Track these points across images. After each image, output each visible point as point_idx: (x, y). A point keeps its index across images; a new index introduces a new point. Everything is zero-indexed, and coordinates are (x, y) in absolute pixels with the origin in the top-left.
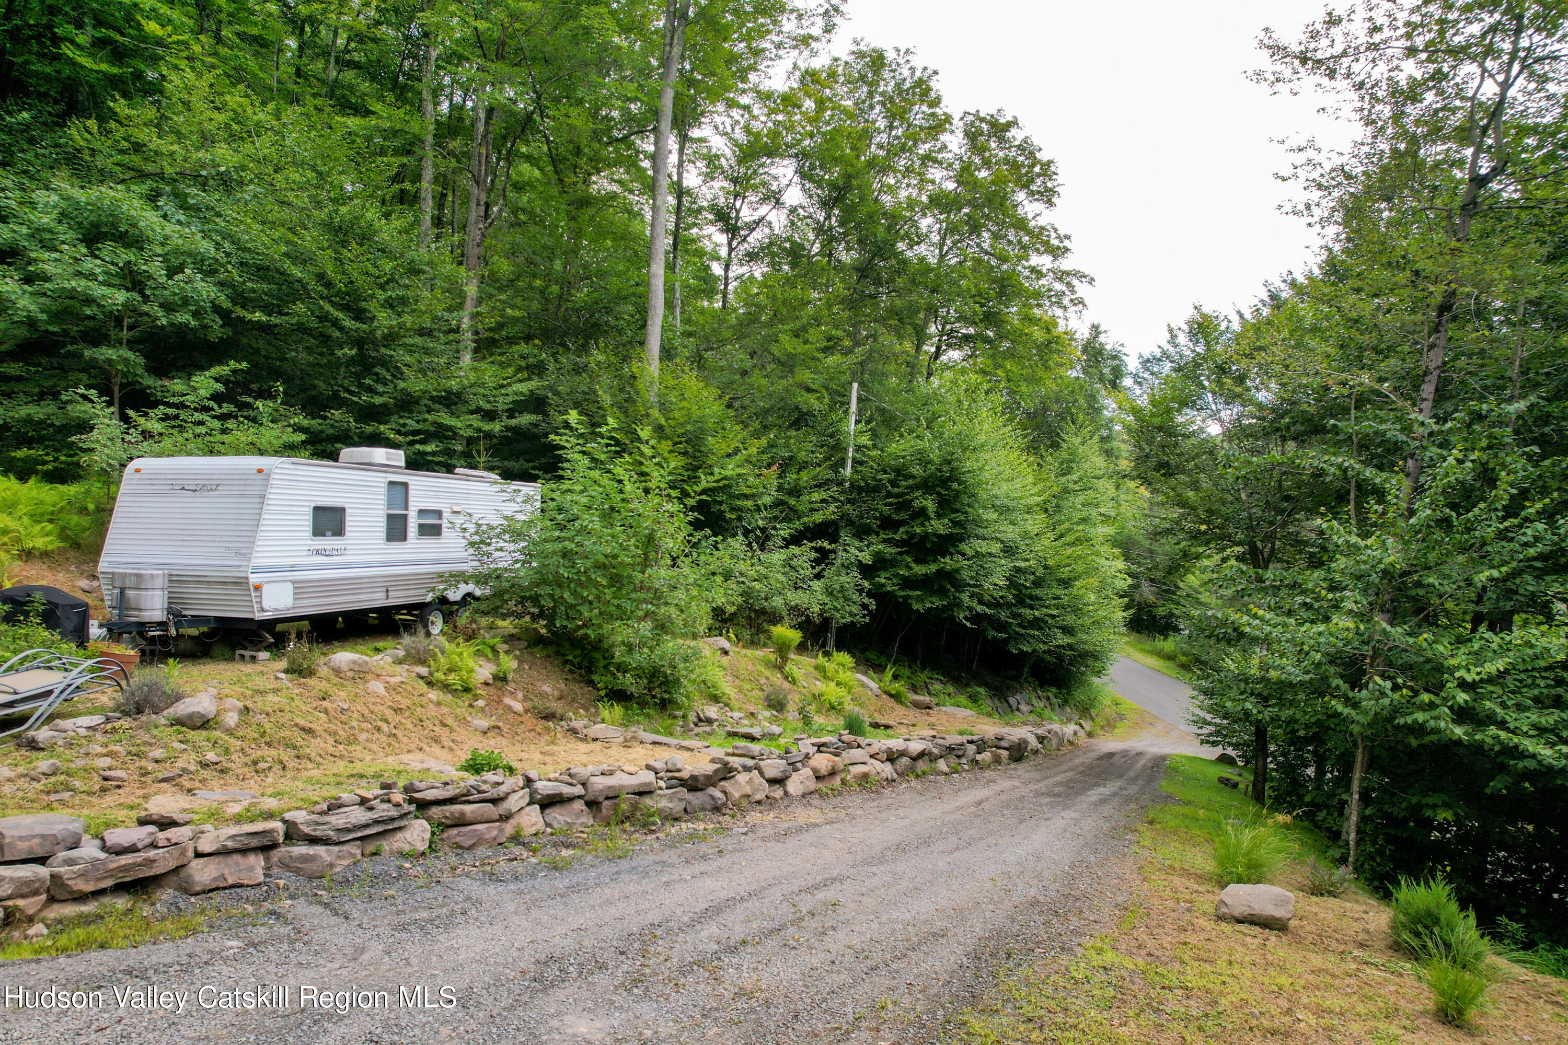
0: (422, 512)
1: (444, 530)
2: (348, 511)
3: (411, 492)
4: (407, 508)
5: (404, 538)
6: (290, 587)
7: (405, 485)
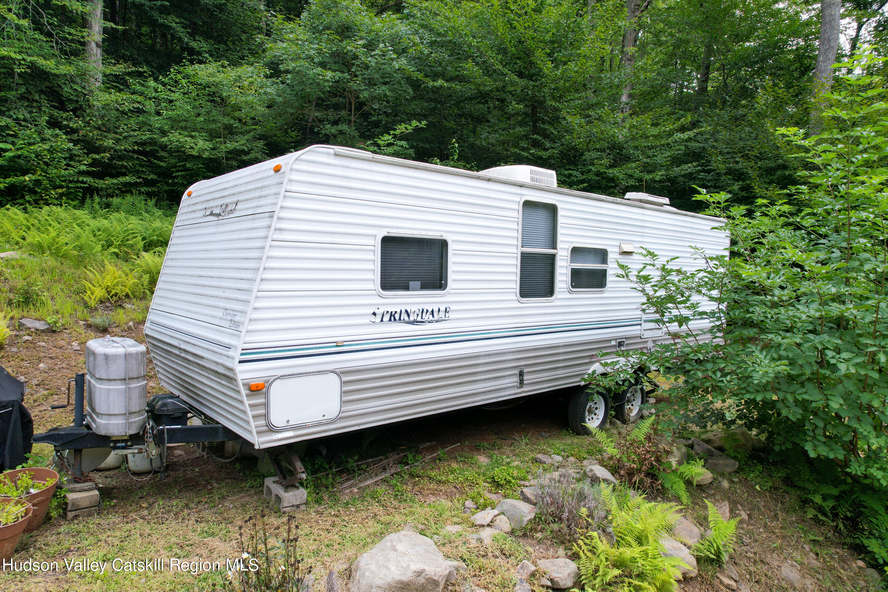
0: (576, 252)
1: (609, 278)
2: (451, 247)
3: (561, 220)
4: (554, 246)
5: (549, 291)
6: (334, 380)
7: (552, 210)
